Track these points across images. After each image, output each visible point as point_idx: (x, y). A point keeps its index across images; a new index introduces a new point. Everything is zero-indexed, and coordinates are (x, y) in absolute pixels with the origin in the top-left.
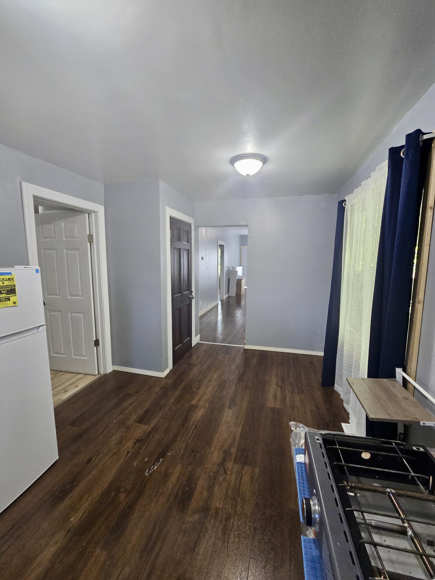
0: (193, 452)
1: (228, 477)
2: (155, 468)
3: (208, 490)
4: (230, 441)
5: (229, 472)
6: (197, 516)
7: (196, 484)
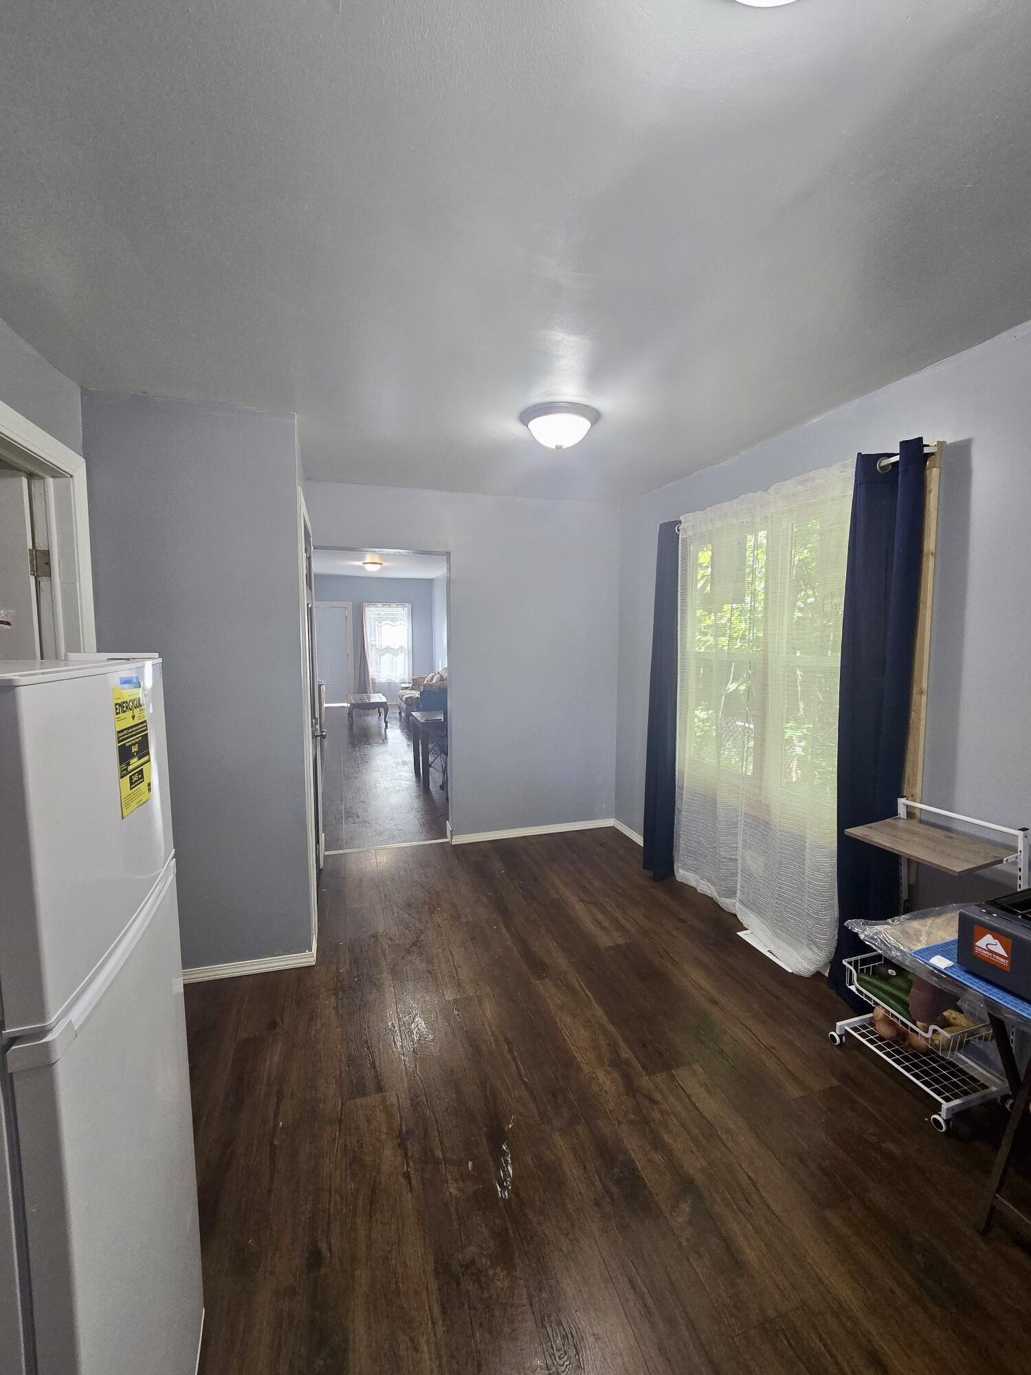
0: (555, 1096)
1: (665, 1106)
2: (511, 1171)
3: (656, 1149)
4: (603, 1041)
5: (658, 1097)
6: (685, 1207)
7: (626, 1152)
